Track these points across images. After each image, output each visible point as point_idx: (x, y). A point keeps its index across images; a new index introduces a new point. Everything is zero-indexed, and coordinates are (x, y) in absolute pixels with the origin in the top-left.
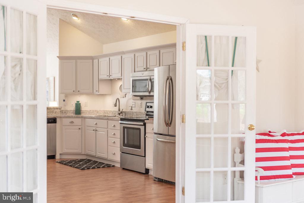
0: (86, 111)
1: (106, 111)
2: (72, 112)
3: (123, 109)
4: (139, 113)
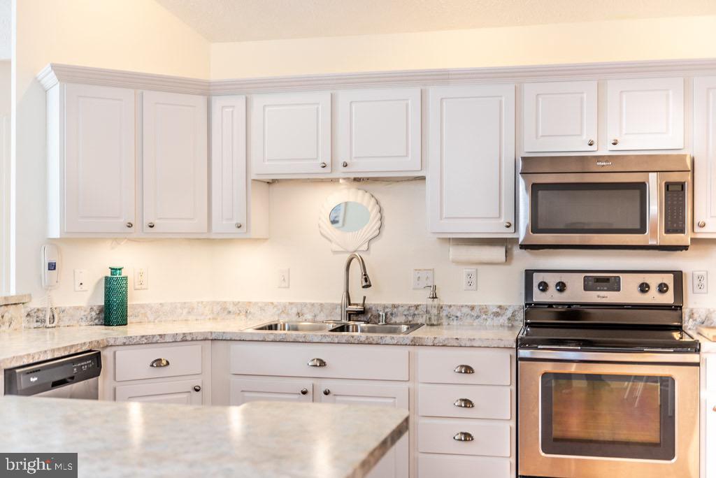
0: (142, 306)
1: (235, 304)
2: (83, 313)
3: (365, 298)
4: (465, 310)
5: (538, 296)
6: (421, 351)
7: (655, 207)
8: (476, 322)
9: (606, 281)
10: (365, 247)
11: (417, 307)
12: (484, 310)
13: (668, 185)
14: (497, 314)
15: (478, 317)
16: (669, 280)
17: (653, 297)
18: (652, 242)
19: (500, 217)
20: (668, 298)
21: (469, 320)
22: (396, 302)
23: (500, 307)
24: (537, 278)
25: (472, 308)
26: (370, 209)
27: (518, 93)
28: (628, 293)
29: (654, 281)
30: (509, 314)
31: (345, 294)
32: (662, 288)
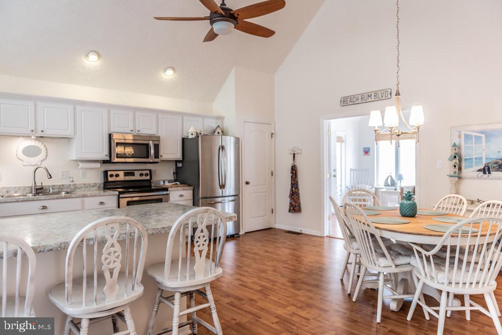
3: (42, 183)
4: (82, 185)
5: (110, 179)
6: (86, 199)
7: (152, 151)
8: (86, 190)
9: (131, 173)
10: (40, 163)
11: (63, 185)
12: (89, 185)
13: (155, 145)
14: (94, 186)
15: (87, 187)
16: (148, 172)
17: (144, 178)
18: (151, 161)
19: (103, 153)
20: (148, 178)
21: (84, 189)
22: (54, 184)
23: (95, 184)
24: (109, 173)
25: (85, 184)
26: (42, 148)
27: (109, 112)
28: (137, 177)
29: (144, 172)
30: (98, 185)
31: (34, 182)
32: (146, 175)
